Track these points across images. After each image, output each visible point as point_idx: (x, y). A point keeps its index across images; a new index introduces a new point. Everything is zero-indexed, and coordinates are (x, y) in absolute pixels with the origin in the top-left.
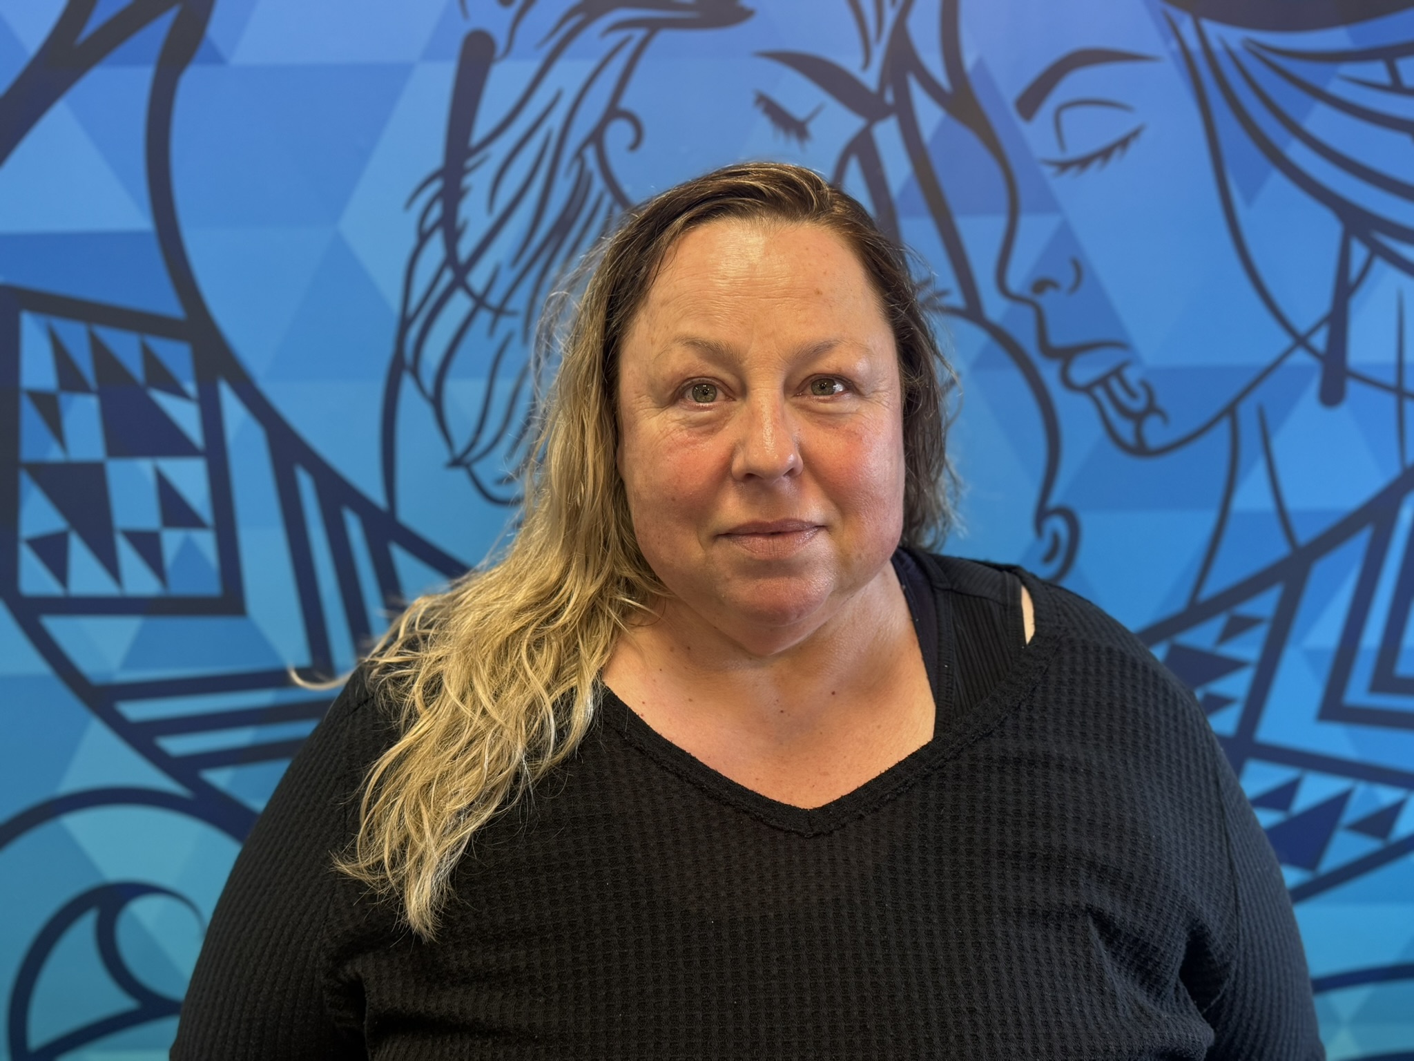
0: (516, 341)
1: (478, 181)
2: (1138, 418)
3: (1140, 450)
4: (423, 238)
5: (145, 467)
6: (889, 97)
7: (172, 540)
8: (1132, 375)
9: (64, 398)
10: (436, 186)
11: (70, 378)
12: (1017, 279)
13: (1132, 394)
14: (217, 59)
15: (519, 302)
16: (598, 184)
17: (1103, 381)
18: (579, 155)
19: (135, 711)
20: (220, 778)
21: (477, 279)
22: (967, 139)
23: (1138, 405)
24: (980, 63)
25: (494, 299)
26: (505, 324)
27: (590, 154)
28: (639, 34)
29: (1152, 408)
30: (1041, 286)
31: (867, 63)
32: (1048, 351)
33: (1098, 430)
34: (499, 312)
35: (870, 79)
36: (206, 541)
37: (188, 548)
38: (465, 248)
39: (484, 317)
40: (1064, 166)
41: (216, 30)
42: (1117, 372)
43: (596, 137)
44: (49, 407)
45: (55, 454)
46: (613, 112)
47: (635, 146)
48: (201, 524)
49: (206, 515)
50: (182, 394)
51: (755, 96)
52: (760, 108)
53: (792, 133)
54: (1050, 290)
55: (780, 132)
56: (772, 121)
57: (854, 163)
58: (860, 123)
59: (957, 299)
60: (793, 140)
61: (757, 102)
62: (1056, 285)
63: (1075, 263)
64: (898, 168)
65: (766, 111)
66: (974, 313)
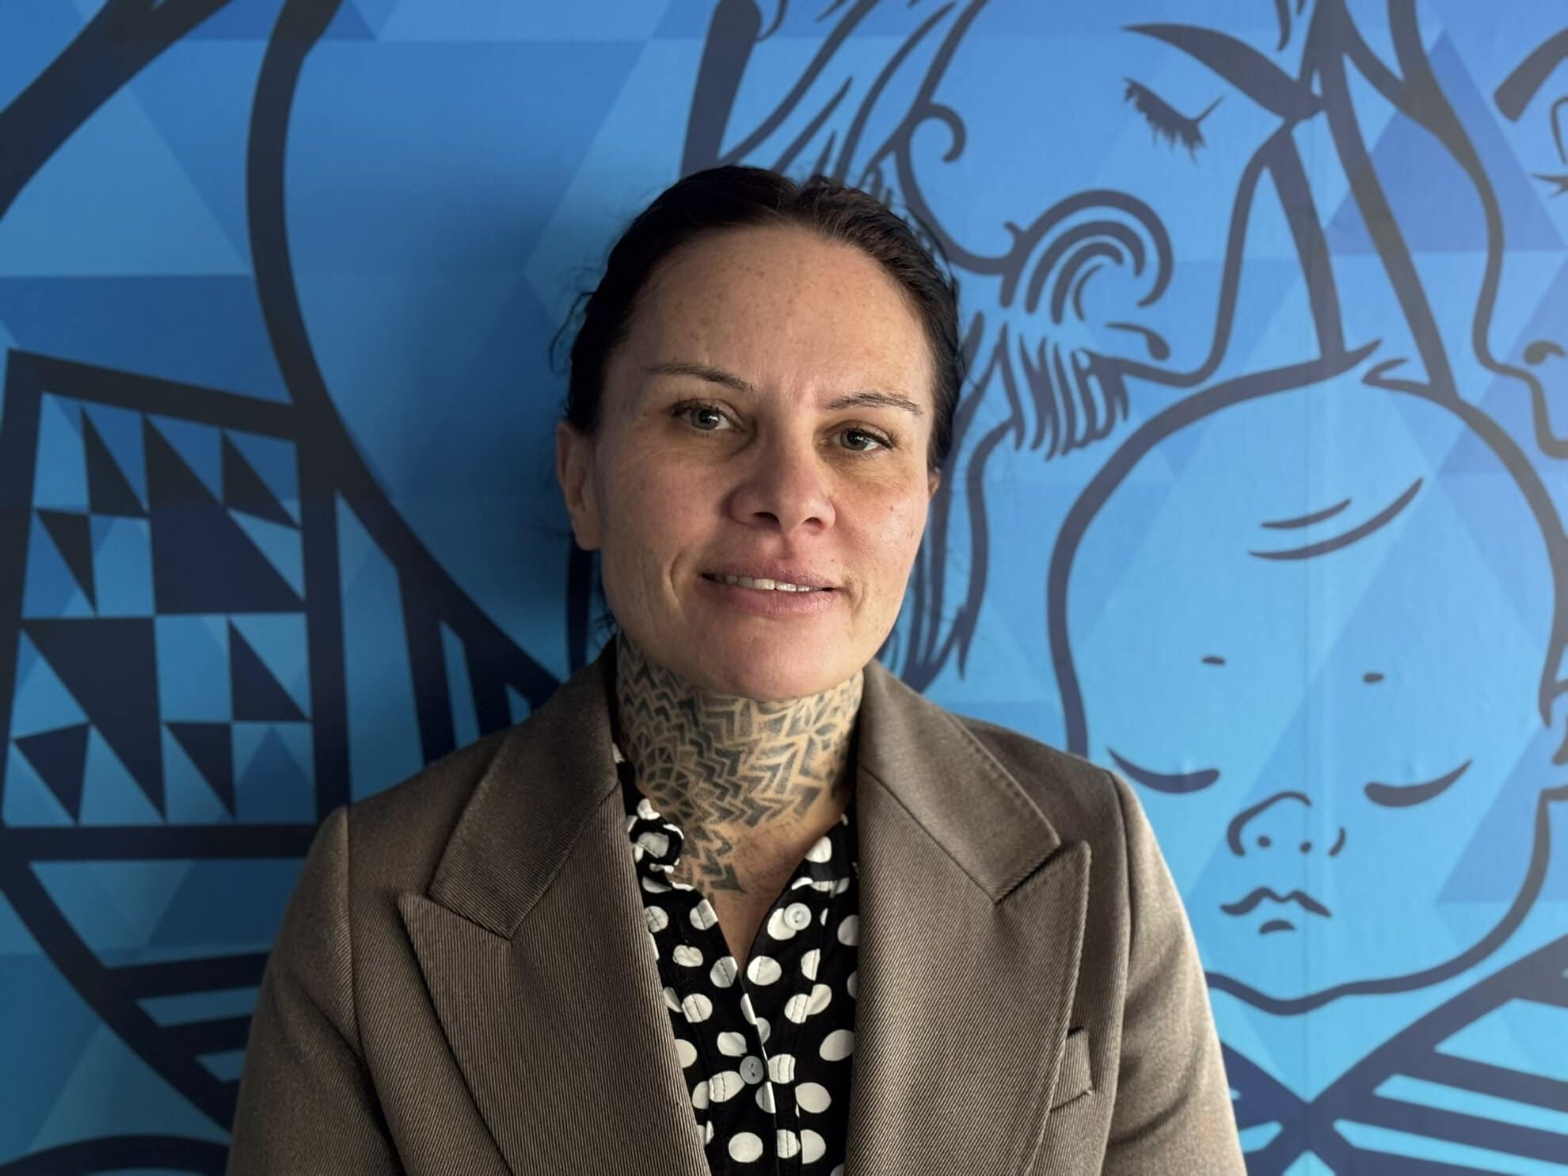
5: (215, 625)
6: (1317, 88)
7: (248, 737)
9: (97, 522)
11: (110, 493)
12: (1504, 343)
18: (874, 167)
19: (166, 1009)
22: (1431, 148)
24: (1444, 41)
27: (889, 165)
28: (963, 2)
30: (1537, 352)
31: (1283, 43)
35: (1290, 62)
36: (298, 739)
37: (272, 749)
43: (899, 143)
44: (74, 536)
45: (77, 607)
46: (923, 108)
47: (953, 155)
48: (290, 712)
49: (302, 699)
50: (279, 516)
51: (1126, 86)
52: (1133, 101)
53: (1179, 139)
54: (1552, 359)
55: (1160, 136)
56: (1150, 118)
57: (1266, 179)
58: (1275, 122)
59: (1416, 371)
60: (1179, 145)
61: (1130, 93)
62: (1560, 352)
64: (1329, 185)
65: (1141, 106)
66: (1440, 388)
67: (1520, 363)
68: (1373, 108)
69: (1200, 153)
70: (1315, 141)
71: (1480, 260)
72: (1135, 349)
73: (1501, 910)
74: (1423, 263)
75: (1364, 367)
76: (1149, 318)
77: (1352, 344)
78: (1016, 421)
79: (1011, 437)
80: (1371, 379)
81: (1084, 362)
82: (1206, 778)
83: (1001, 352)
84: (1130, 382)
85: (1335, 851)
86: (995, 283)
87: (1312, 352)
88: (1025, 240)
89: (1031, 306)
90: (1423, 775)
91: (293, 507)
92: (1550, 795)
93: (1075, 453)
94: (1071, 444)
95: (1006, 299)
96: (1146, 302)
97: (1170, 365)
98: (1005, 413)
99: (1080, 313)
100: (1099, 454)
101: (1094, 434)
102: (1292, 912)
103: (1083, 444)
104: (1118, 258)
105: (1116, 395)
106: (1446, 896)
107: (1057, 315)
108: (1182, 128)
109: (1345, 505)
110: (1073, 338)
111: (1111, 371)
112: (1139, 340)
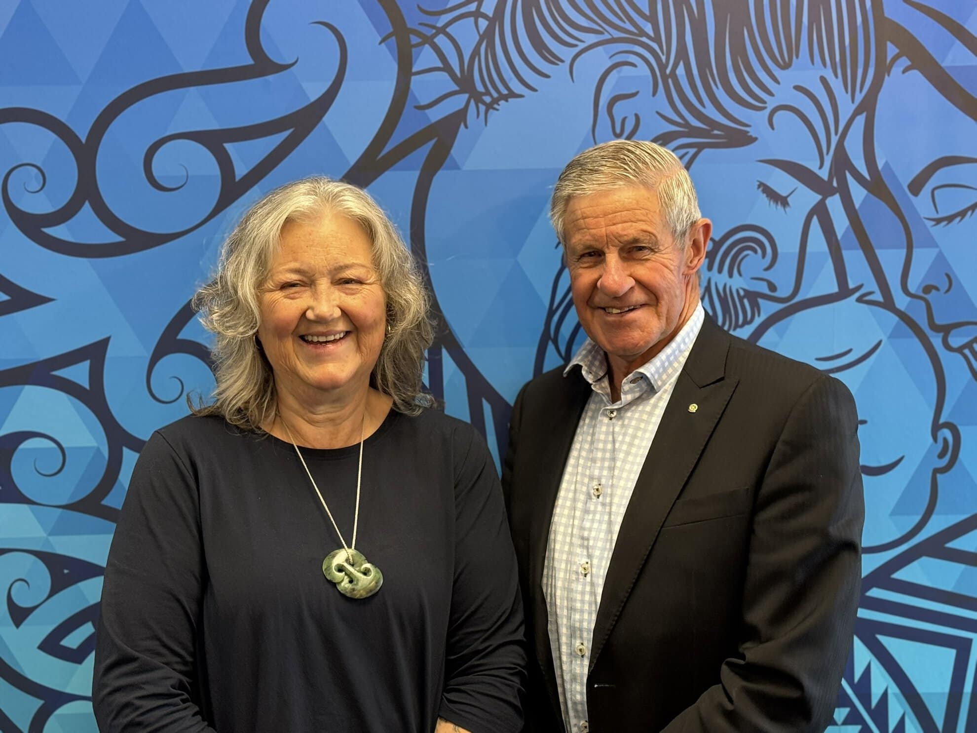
12: (914, 285)
31: (821, 166)
32: (935, 327)
33: (968, 374)
51: (758, 183)
52: (761, 189)
53: (779, 203)
54: (934, 291)
55: (772, 203)
56: (767, 196)
57: (815, 220)
59: (878, 297)
60: (780, 207)
61: (759, 187)
62: (937, 289)
63: (948, 276)
64: (841, 223)
65: (764, 191)
66: (888, 304)
67: (922, 294)
68: (858, 193)
69: (788, 209)
70: (834, 204)
71: (903, 252)
72: (764, 288)
73: (917, 519)
75: (857, 295)
76: (769, 275)
77: (851, 285)
80: (860, 300)
81: (742, 293)
84: (761, 301)
86: (705, 262)
87: (834, 289)
88: (718, 245)
89: (720, 271)
90: (884, 462)
92: (936, 471)
93: (739, 330)
94: (737, 326)
95: (710, 268)
96: (768, 269)
97: (776, 294)
99: (740, 274)
100: (750, 330)
101: (746, 322)
103: (742, 326)
104: (755, 252)
105: (755, 306)
106: (894, 513)
107: (731, 275)
108: (782, 201)
109: (850, 351)
110: (737, 283)
111: (753, 297)
112: (765, 284)
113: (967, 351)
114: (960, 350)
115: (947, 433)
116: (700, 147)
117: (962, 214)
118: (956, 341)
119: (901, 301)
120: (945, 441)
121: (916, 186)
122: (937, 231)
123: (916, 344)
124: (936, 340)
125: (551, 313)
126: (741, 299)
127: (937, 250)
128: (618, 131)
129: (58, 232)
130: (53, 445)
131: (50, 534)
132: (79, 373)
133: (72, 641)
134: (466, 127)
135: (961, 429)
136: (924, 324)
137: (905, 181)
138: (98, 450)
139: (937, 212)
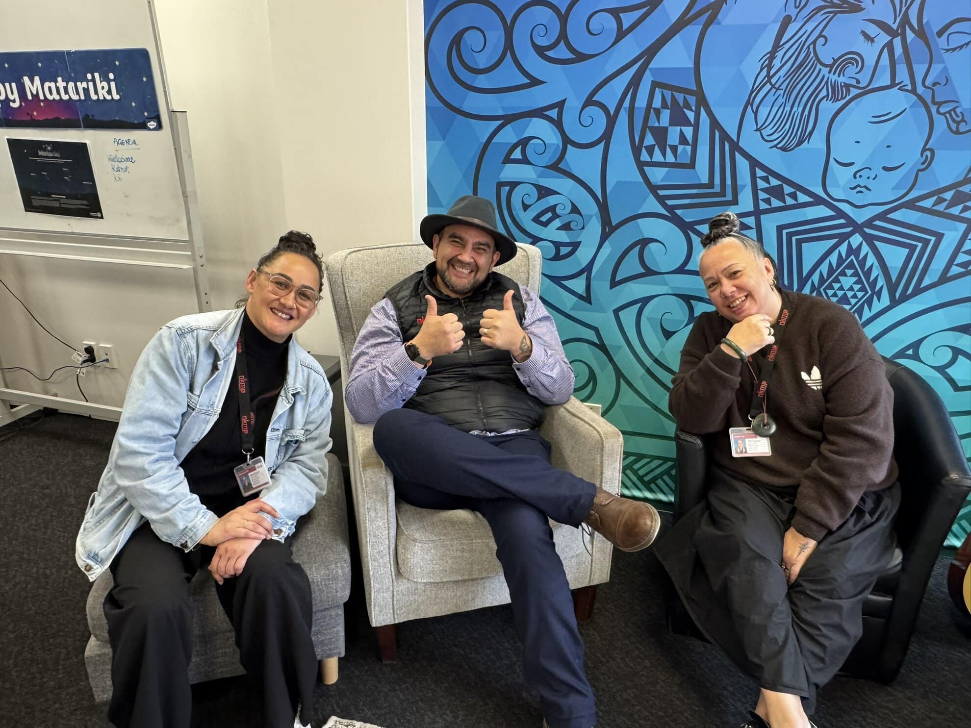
0: (781, 96)
1: (780, 54)
2: (958, 123)
3: (957, 132)
4: (762, 69)
5: (678, 128)
6: (899, 32)
7: (680, 148)
8: (958, 110)
9: (662, 110)
10: (769, 55)
11: (664, 105)
12: (928, 82)
13: (958, 116)
14: (719, 23)
15: (784, 87)
16: (812, 55)
17: (949, 112)
18: (808, 47)
19: (662, 193)
20: (679, 212)
21: (773, 81)
22: (921, 43)
23: (958, 119)
24: (927, 22)
25: (777, 86)
26: (779, 92)
27: (811, 47)
28: (831, 15)
29: (963, 120)
30: (935, 84)
31: (894, 23)
32: (934, 103)
33: (946, 126)
34: (778, 89)
35: (895, 27)
36: (689, 148)
37: (684, 149)
38: (772, 73)
39: (774, 90)
40: (948, 50)
41: (719, 17)
42: (954, 110)
43: (814, 43)
44: (658, 112)
45: (657, 125)
46: (820, 36)
47: (823, 45)
48: (689, 144)
49: (690, 141)
50: (691, 110)
51: (861, 31)
53: (869, 41)
54: (938, 85)
55: (866, 41)
56: (864, 37)
57: (886, 50)
58: (890, 38)
59: (909, 87)
60: (870, 43)
62: (940, 84)
63: (946, 77)
64: (898, 50)
65: (863, 35)
66: (914, 91)
67: (931, 86)
68: (910, 36)
69: (873, 44)
70: (897, 42)
71: (926, 66)
72: (854, 82)
73: (904, 191)
74: (915, 66)
75: (899, 86)
76: (857, 76)
77: (897, 82)
78: (828, 95)
79: (825, 99)
80: (900, 89)
81: (843, 84)
82: (852, 164)
83: (827, 82)
84: (851, 89)
85: (874, 179)
86: (828, 69)
88: (835, 61)
89: (834, 74)
90: (895, 165)
91: (694, 108)
92: (920, 170)
93: (837, 102)
94: (838, 100)
95: (830, 72)
96: (857, 73)
97: (860, 85)
98: (826, 94)
99: (844, 75)
100: (843, 102)
101: (842, 98)
102: (863, 189)
103: (839, 100)
104: (853, 64)
105: (848, 91)
106: (894, 188)
107: (839, 76)
108: (871, 39)
109: (890, 113)
110: (842, 80)
111: (848, 86)
112: (855, 80)
113: (948, 115)
114: (944, 114)
115: (928, 153)
116: (836, 13)
117: (961, 47)
118: (942, 110)
119: (920, 90)
120: (927, 156)
121: (940, 34)
122: (946, 56)
123: (923, 110)
124: (934, 109)
125: (752, 92)
126: (842, 87)
127: (944, 65)
128: (797, 5)
129: (550, 53)
130: (542, 142)
131: (539, 177)
132: (553, 113)
133: (544, 219)
134: (726, 4)
135: (936, 152)
136: (929, 101)
137: (936, 29)
138: (558, 145)
139: (948, 45)
